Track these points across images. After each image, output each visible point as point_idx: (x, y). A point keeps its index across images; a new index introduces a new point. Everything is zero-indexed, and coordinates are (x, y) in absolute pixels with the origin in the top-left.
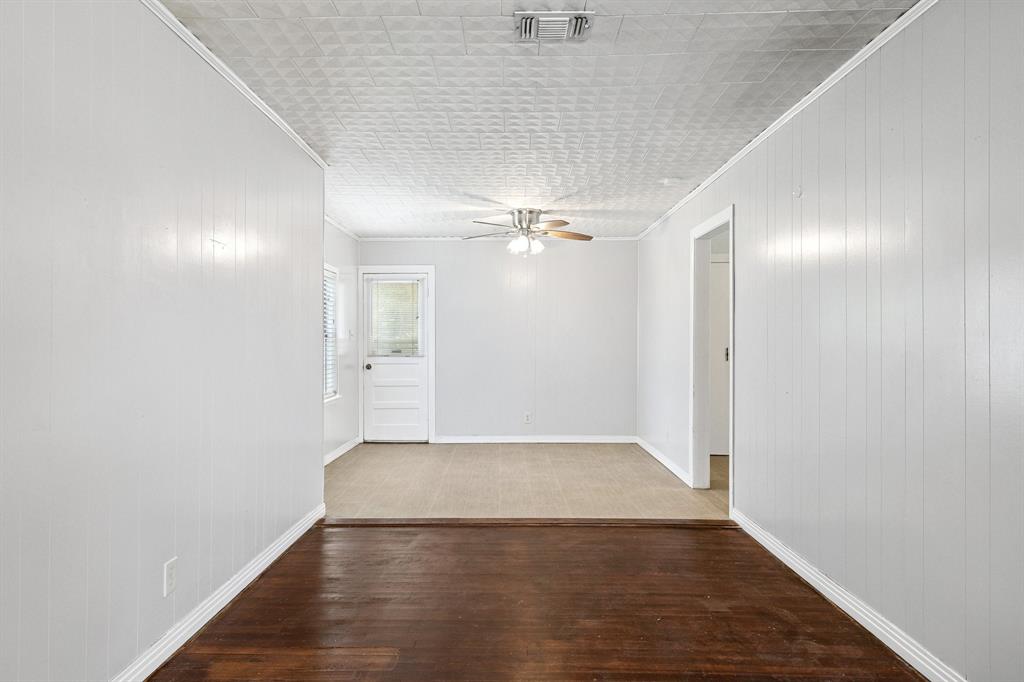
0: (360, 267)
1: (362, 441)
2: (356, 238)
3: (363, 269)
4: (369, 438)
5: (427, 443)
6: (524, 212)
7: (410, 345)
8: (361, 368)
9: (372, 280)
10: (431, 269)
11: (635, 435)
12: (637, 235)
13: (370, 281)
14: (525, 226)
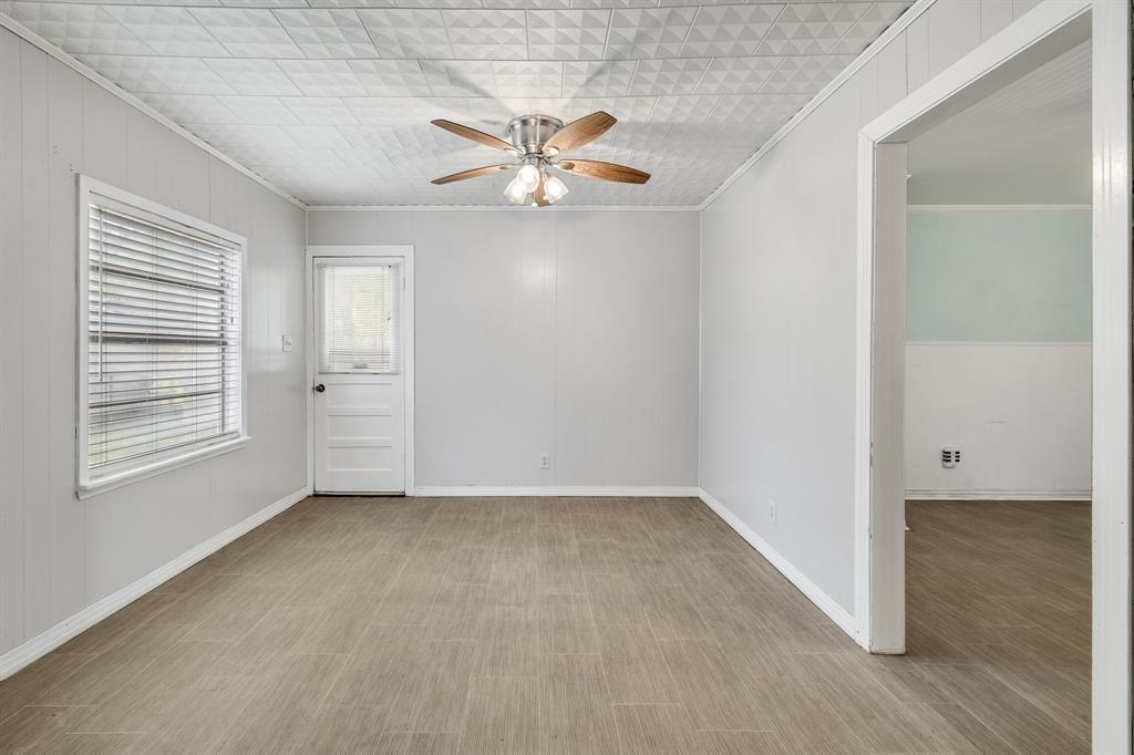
0: (307, 247)
1: (311, 493)
2: (302, 205)
3: (312, 250)
4: (321, 489)
5: (403, 496)
6: (533, 121)
7: (379, 358)
8: (310, 390)
9: (325, 266)
10: (408, 250)
11: (697, 486)
12: (696, 203)
13: (321, 267)
14: (533, 149)
